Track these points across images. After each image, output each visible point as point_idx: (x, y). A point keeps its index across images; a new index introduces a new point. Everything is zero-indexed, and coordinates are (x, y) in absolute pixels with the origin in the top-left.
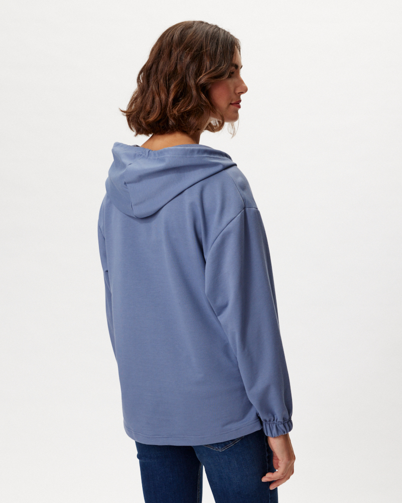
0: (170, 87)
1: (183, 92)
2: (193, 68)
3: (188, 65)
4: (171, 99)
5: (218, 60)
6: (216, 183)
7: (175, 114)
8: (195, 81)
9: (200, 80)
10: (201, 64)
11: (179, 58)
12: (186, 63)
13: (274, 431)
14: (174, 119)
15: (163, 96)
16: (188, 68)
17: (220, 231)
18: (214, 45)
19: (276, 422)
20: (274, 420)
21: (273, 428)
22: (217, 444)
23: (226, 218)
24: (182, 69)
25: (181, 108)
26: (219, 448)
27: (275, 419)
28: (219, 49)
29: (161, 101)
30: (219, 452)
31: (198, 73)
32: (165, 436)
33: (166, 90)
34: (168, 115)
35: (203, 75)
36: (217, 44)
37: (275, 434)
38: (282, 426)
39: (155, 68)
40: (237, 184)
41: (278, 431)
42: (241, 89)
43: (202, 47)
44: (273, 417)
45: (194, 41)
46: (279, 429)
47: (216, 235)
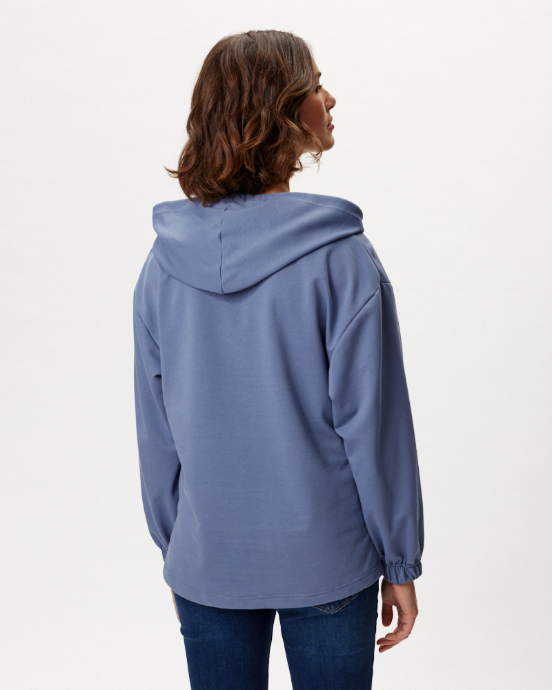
3: (265, 91)
5: (296, 71)
10: (283, 83)
11: (253, 85)
12: (263, 89)
13: (401, 576)
16: (265, 94)
17: (354, 314)
18: (290, 56)
19: (404, 565)
20: (402, 562)
21: (399, 572)
22: (330, 603)
23: (362, 297)
24: (259, 100)
26: (331, 608)
27: (404, 562)
30: (330, 614)
32: (260, 597)
33: (237, 132)
37: (401, 581)
38: (411, 570)
39: (220, 108)
40: (369, 251)
41: (406, 576)
42: (331, 103)
43: (278, 62)
44: (401, 559)
45: (266, 57)
46: (407, 573)
47: (350, 319)
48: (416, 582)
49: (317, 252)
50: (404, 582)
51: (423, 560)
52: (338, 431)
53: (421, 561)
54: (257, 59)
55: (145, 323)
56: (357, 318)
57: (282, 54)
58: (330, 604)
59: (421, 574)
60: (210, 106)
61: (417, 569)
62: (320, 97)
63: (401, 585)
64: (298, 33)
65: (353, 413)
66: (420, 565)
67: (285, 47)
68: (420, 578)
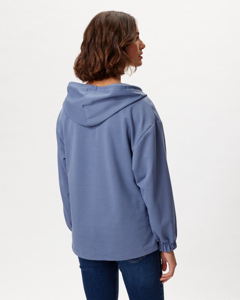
0: (104, 51)
1: (113, 53)
2: (116, 38)
3: (113, 37)
4: (106, 58)
5: (129, 31)
6: (139, 105)
7: (110, 66)
8: (119, 45)
9: (121, 44)
10: (121, 35)
11: (107, 33)
12: (112, 36)
13: (168, 248)
14: (109, 69)
15: (101, 57)
16: (113, 38)
17: (143, 134)
18: (126, 23)
19: (169, 243)
20: (168, 242)
21: (167, 246)
23: (146, 126)
24: (110, 40)
25: (113, 62)
26: (133, 261)
27: (169, 242)
28: (129, 25)
29: (100, 60)
30: (133, 263)
31: (120, 40)
33: (102, 53)
34: (106, 67)
35: (122, 41)
36: (127, 22)
38: (172, 246)
39: (93, 41)
40: (151, 107)
41: (170, 248)
42: (142, 46)
43: (119, 25)
44: (168, 241)
45: (114, 22)
46: (171, 247)
47: (141, 136)
48: (174, 251)
49: (127, 107)
50: (170, 251)
51: (177, 241)
52: (138, 184)
53: (176, 242)
54: (110, 22)
55: (60, 136)
56: (144, 135)
57: (122, 22)
58: (133, 259)
59: (176, 247)
60: (89, 40)
61: (175, 245)
62: (137, 43)
63: (168, 253)
64: (132, 14)
65: (144, 177)
66: (176, 243)
67: (124, 19)
68: (176, 249)
